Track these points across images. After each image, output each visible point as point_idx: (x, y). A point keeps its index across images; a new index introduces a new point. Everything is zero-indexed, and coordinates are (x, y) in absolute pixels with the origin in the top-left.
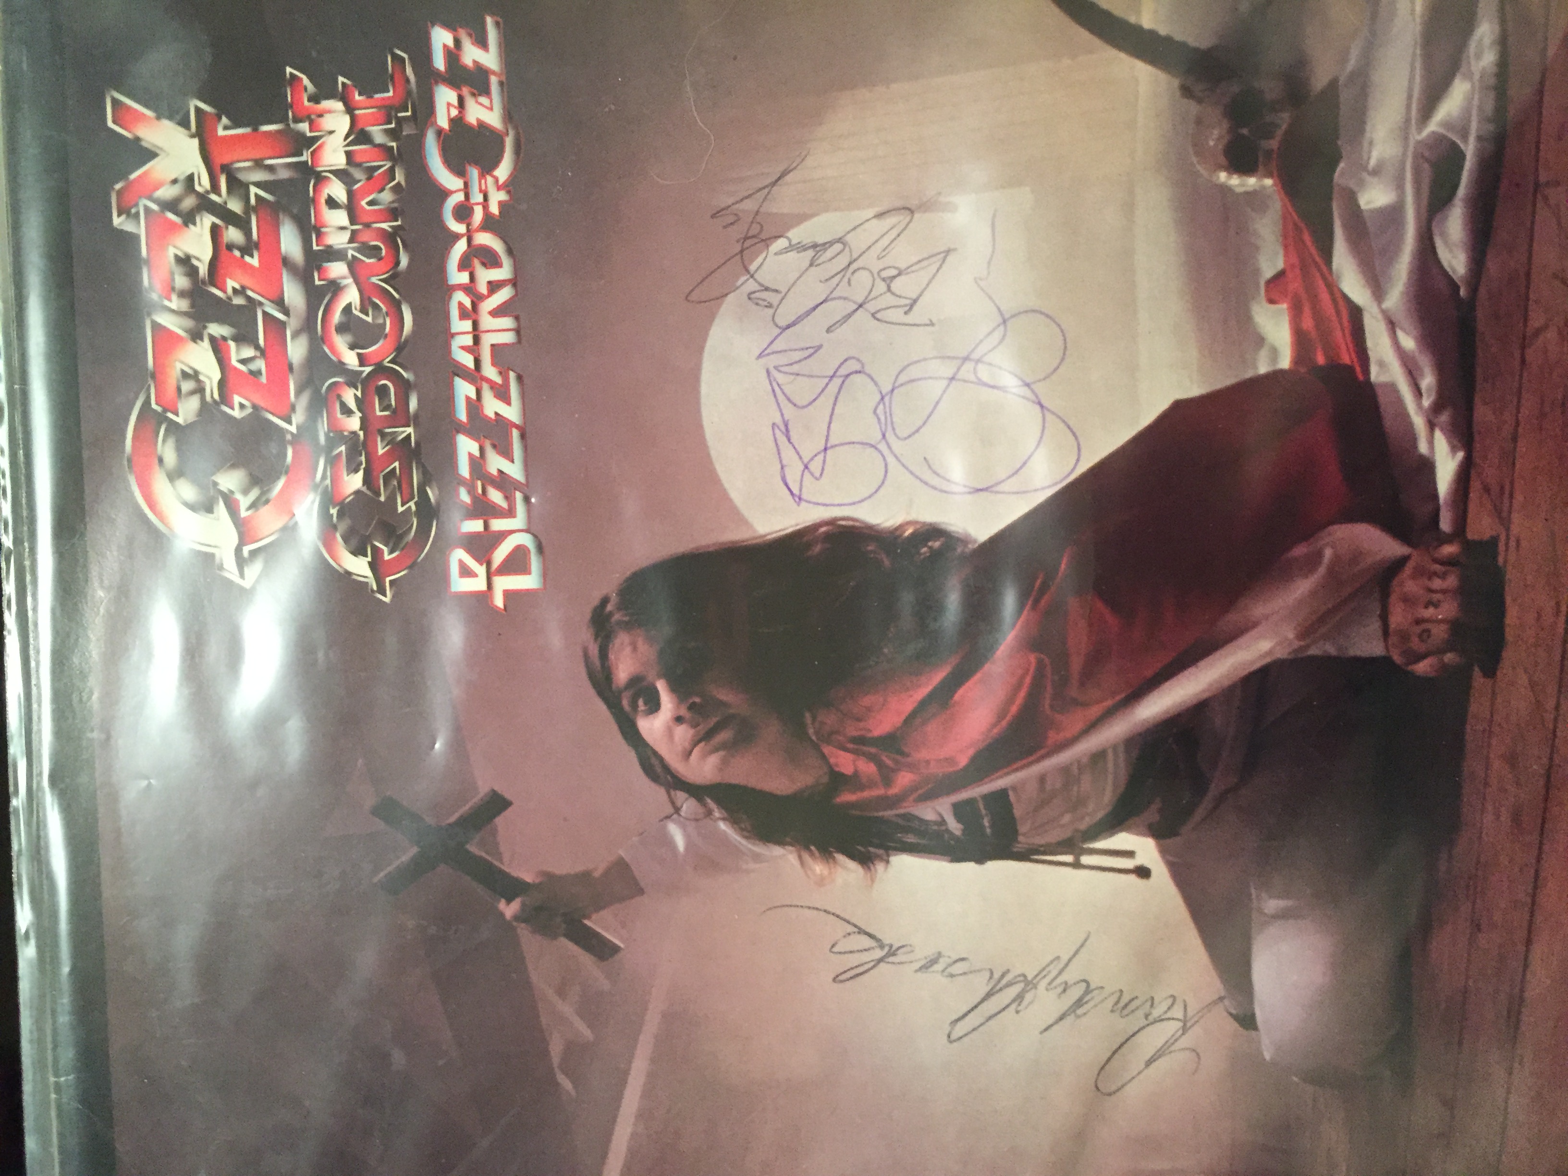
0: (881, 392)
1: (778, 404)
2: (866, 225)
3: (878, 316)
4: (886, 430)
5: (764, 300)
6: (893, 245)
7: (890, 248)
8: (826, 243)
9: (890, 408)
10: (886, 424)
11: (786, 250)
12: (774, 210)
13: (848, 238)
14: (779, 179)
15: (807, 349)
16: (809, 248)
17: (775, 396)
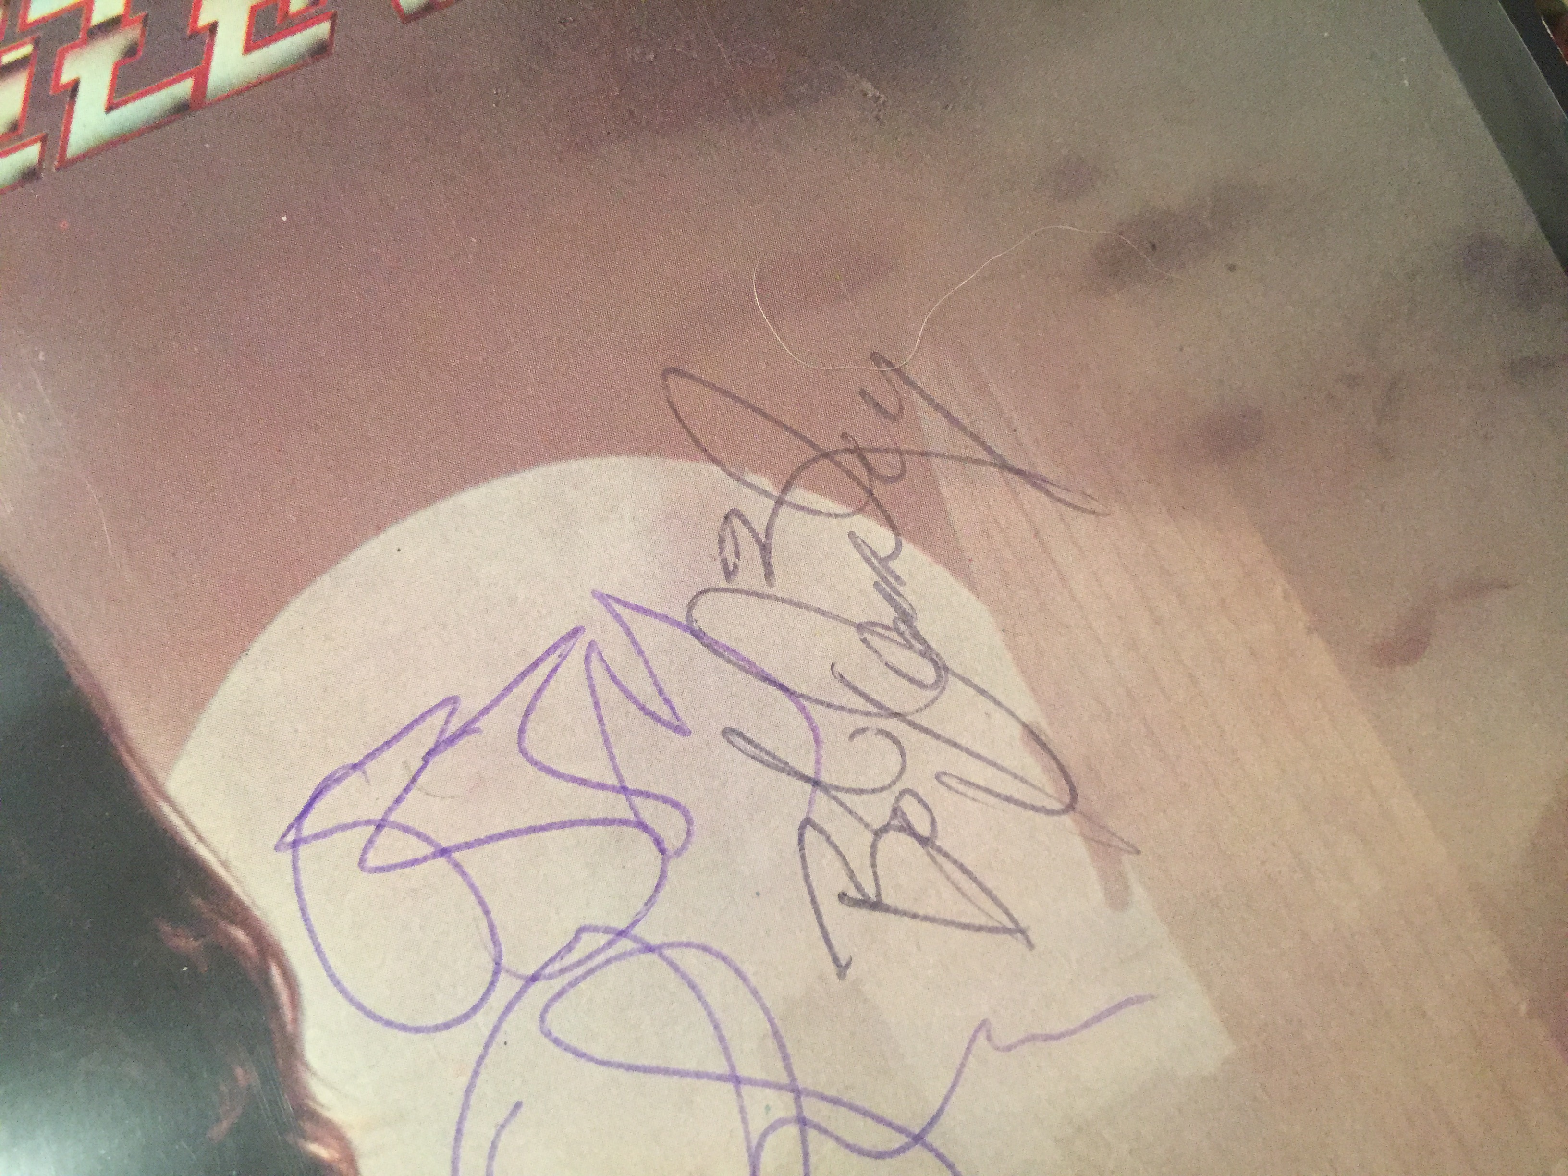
0: (634, 924)
1: (509, 689)
2: (999, 716)
3: (810, 834)
4: (551, 977)
5: (737, 555)
6: (981, 795)
7: (971, 792)
8: (923, 641)
9: (608, 962)
10: (562, 971)
11: (870, 556)
12: (945, 491)
13: (955, 686)
14: (1019, 472)
15: (667, 701)
16: (897, 607)
17: (524, 674)
